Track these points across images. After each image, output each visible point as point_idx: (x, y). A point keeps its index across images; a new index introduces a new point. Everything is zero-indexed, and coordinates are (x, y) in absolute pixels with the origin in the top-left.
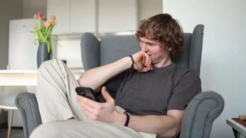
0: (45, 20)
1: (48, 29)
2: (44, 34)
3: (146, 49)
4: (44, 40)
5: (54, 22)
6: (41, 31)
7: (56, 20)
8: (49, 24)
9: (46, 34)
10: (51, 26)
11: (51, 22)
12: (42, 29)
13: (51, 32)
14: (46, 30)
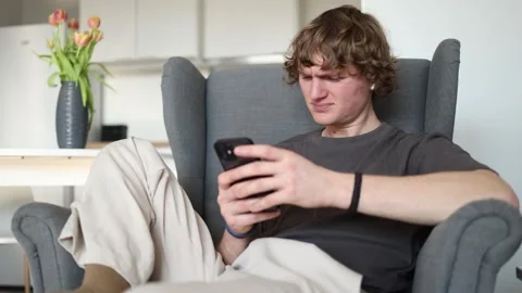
0: (76, 26)
1: (83, 48)
2: (74, 61)
4: (74, 75)
5: (98, 32)
6: (66, 54)
7: (102, 28)
8: (84, 38)
9: (78, 62)
10: (91, 42)
11: (90, 31)
12: (67, 48)
13: (90, 57)
14: (78, 52)
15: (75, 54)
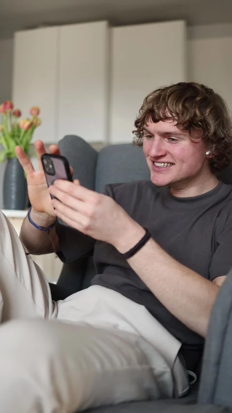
0: (18, 114)
1: (26, 132)
2: (18, 142)
3: (159, 150)
5: (37, 120)
6: (13, 136)
7: (40, 116)
8: (27, 124)
9: (21, 142)
10: (32, 126)
11: (31, 118)
12: (13, 131)
13: (31, 139)
14: (22, 134)
15: (19, 137)
